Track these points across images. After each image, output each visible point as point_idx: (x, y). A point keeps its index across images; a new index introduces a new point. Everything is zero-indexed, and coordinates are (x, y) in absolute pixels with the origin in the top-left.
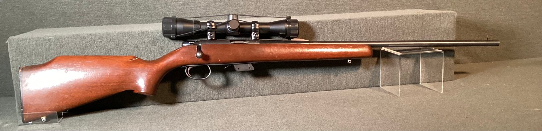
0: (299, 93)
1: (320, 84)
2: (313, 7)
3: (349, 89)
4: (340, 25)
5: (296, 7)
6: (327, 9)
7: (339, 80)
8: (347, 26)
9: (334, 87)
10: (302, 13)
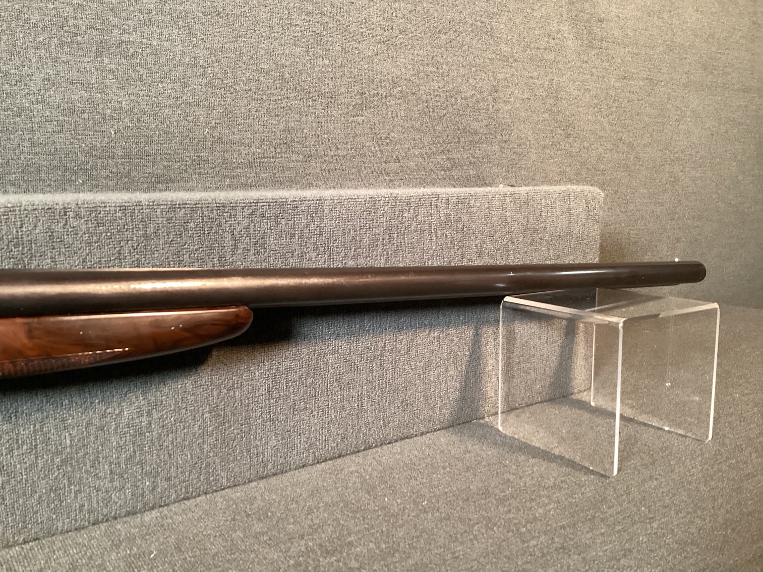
0: (115, 518)
1: (208, 465)
2: (150, 165)
3: (318, 462)
4: (283, 222)
5: (87, 162)
6: (200, 174)
7: (283, 438)
8: (308, 226)
9: (265, 466)
10: (111, 183)
